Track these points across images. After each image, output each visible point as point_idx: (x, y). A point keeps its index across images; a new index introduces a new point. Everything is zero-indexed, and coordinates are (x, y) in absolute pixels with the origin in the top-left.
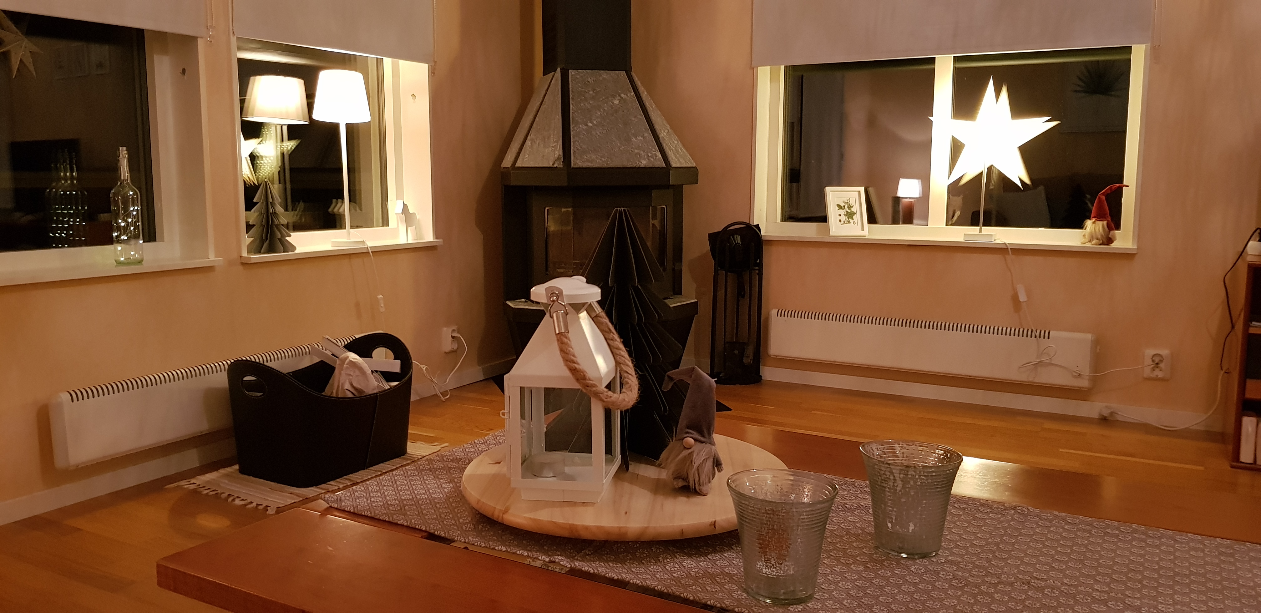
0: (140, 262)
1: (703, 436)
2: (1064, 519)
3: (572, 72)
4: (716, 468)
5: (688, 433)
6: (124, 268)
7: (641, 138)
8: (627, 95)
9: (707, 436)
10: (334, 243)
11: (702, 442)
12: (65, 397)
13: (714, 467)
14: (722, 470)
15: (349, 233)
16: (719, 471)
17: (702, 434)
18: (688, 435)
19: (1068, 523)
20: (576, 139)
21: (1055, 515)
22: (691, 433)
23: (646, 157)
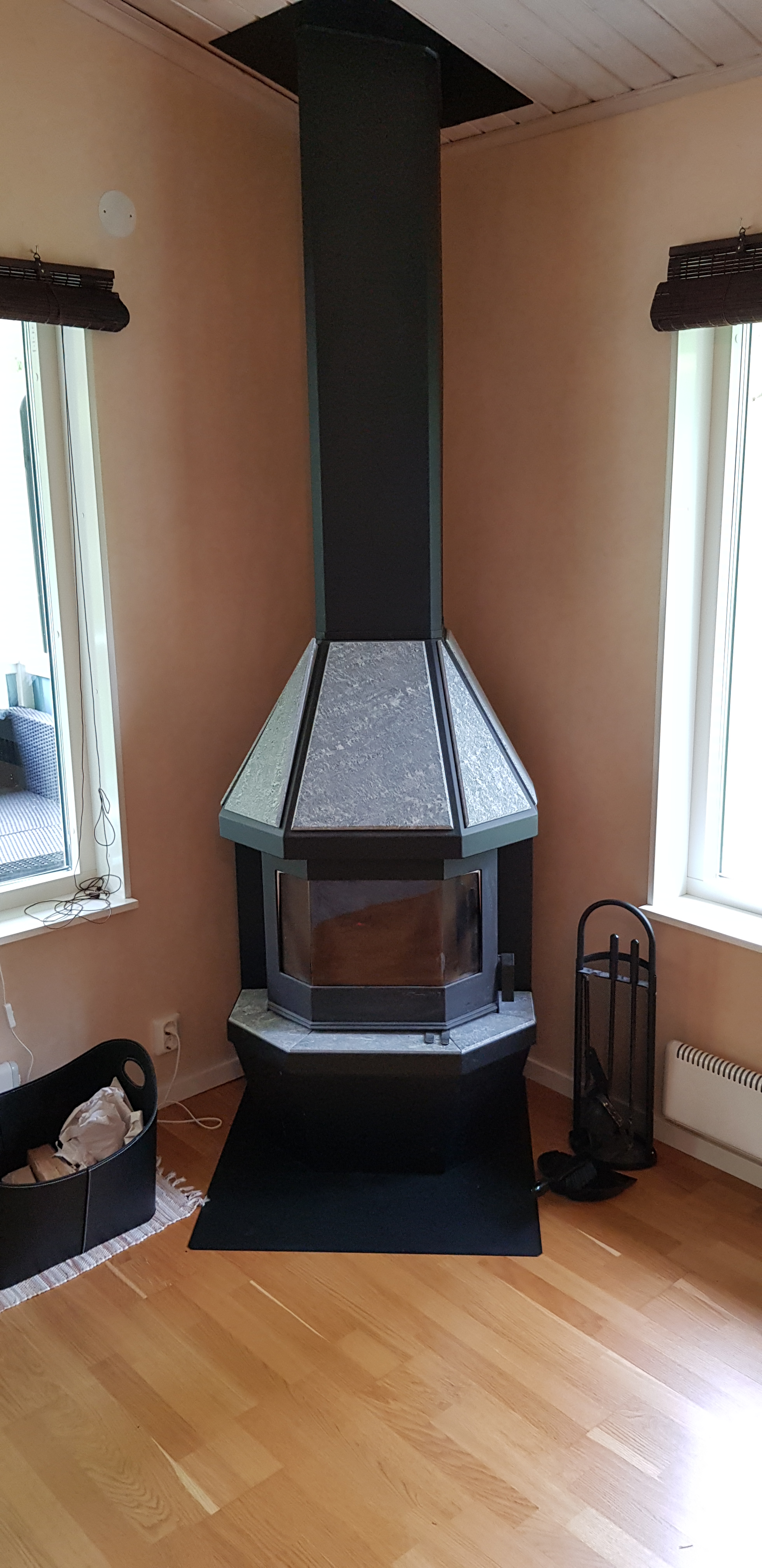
3: (334, 646)
7: (421, 773)
8: (417, 688)
20: (311, 775)
23: (421, 810)
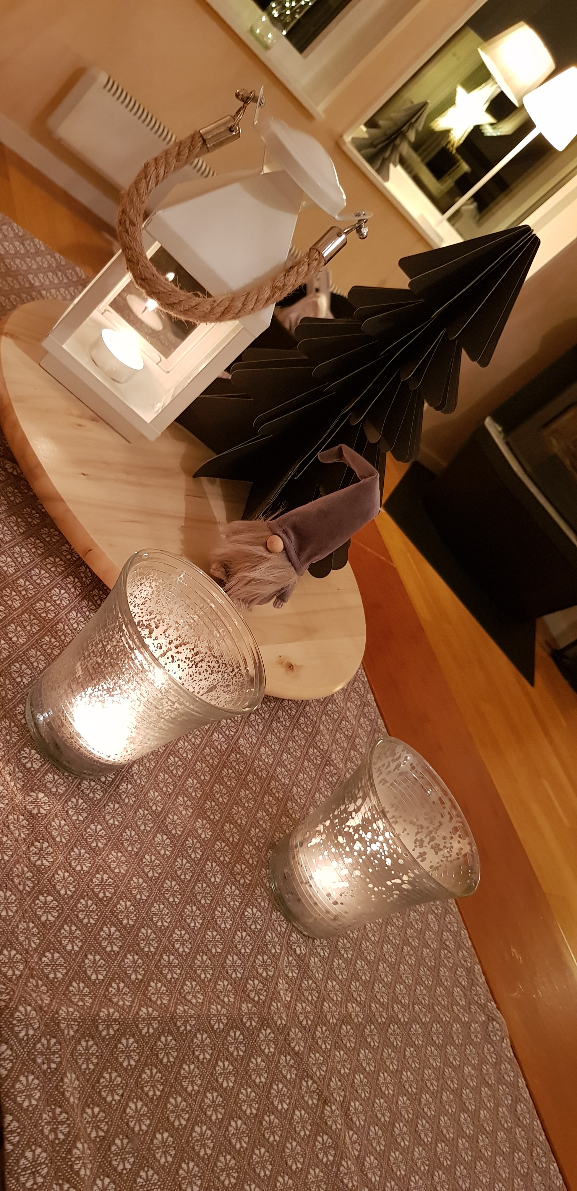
0: (267, 47)
1: (298, 555)
2: (516, 1100)
4: (275, 598)
5: (286, 533)
6: (252, 39)
9: (303, 559)
10: (422, 217)
11: (289, 559)
12: (103, 78)
13: (273, 597)
14: (278, 607)
15: (441, 222)
16: (275, 604)
17: (300, 549)
18: (284, 536)
19: (512, 1109)
21: (516, 1084)
22: (289, 538)
